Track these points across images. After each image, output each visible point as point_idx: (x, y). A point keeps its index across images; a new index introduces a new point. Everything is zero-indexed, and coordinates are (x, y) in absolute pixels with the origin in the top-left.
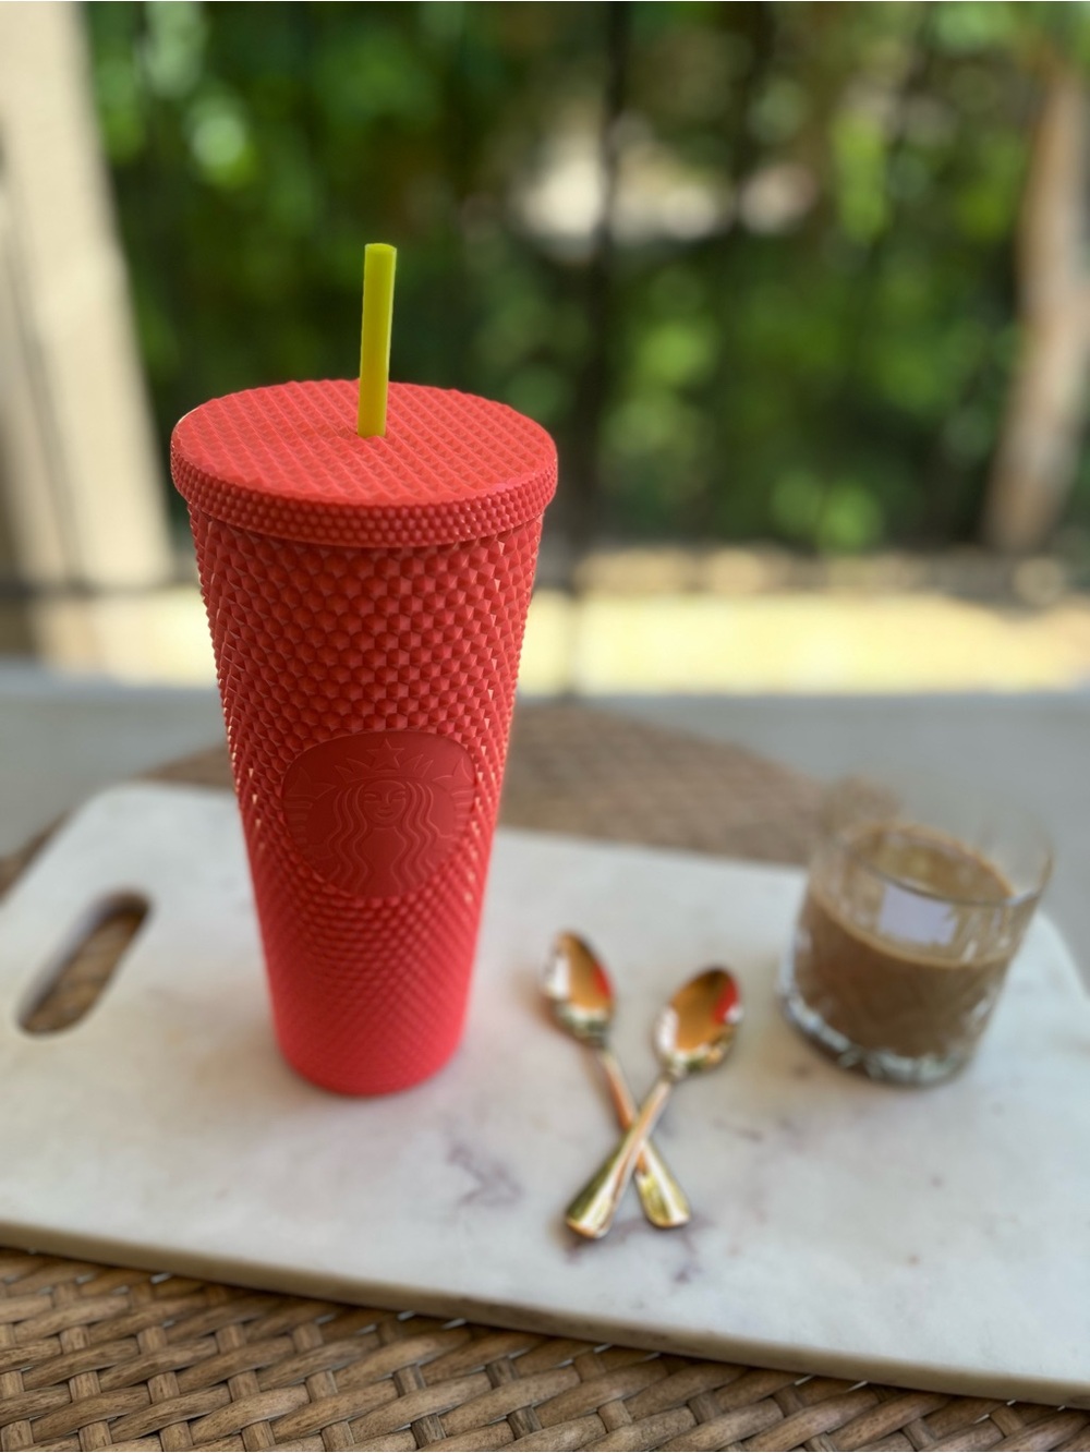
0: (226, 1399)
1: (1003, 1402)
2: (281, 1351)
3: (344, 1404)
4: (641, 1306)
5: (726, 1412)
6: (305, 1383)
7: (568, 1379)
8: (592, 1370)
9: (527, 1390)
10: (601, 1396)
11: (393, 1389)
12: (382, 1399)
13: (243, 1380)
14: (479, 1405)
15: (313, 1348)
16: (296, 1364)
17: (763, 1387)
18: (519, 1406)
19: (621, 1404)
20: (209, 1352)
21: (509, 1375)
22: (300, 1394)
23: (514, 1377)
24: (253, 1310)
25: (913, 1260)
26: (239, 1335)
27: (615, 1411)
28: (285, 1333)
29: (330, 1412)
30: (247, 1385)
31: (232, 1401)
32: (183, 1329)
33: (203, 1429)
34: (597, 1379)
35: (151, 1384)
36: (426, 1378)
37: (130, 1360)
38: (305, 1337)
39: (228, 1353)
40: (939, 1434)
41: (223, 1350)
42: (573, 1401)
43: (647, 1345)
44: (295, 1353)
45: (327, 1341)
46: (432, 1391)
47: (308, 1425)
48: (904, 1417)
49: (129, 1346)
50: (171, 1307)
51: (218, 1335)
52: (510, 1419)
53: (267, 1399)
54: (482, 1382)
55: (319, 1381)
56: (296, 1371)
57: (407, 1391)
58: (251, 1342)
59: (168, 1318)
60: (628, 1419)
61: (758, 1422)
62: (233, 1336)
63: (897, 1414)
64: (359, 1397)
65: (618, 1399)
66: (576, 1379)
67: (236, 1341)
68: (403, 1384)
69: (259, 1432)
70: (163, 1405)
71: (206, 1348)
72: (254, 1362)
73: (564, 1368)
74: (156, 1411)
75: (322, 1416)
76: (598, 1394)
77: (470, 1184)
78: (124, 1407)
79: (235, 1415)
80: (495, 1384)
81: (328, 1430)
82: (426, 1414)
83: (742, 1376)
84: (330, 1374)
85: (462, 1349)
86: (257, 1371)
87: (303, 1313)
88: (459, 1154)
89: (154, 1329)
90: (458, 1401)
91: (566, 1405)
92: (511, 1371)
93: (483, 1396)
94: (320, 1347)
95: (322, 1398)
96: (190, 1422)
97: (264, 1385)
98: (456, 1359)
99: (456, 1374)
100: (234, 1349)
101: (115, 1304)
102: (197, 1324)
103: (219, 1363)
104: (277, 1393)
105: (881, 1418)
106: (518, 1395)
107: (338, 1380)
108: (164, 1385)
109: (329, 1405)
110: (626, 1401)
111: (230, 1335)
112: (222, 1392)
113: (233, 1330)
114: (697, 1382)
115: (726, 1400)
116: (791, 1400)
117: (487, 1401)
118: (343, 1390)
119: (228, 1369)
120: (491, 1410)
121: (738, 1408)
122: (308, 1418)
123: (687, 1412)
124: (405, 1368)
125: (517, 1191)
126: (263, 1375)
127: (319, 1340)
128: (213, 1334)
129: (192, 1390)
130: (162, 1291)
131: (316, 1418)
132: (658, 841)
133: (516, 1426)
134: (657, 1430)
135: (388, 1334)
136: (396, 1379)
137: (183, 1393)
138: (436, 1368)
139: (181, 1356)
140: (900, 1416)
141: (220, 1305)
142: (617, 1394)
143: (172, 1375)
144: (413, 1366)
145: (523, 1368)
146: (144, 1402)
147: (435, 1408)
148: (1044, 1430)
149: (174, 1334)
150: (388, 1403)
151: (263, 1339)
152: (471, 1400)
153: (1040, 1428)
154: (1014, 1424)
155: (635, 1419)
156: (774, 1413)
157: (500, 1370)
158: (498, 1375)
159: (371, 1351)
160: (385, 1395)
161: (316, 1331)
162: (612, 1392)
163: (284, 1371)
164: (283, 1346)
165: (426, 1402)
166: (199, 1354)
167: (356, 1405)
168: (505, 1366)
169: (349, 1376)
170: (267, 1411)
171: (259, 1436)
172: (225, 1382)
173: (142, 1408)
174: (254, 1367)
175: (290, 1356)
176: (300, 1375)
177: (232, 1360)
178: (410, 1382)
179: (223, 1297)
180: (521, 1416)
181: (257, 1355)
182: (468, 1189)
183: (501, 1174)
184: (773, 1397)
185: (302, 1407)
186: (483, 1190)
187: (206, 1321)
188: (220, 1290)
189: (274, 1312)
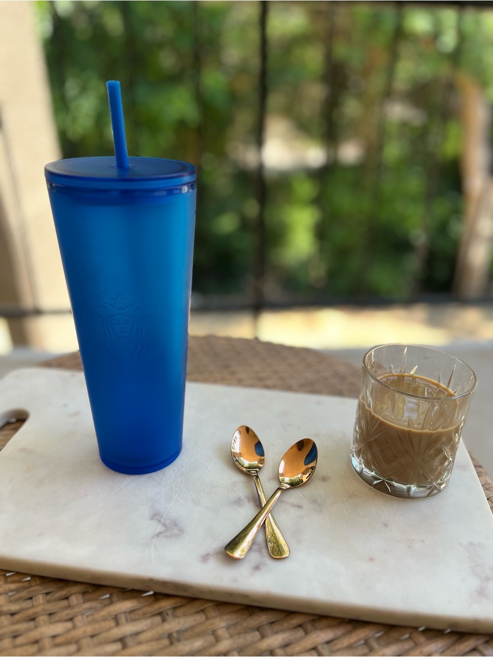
0: (33, 626)
1: (416, 628)
2: (62, 606)
3: (89, 629)
4: (235, 581)
5: (277, 632)
6: (72, 620)
7: (200, 618)
8: (212, 613)
9: (179, 623)
11: (114, 623)
12: (108, 627)
13: (42, 619)
14: (155, 630)
15: (78, 604)
16: (68, 611)
17: (296, 621)
18: (175, 630)
19: (224, 629)
20: (28, 606)
21: (171, 616)
22: (69, 625)
23: (173, 617)
24: (51, 588)
25: (371, 559)
26: (43, 599)
27: (221, 632)
28: (67, 598)
29: (82, 632)
30: (44, 621)
31: (36, 627)
32: (18, 596)
33: (20, 640)
34: (214, 618)
36: (131, 618)
38: (74, 600)
39: (37, 606)
41: (35, 604)
42: (202, 628)
44: (69, 607)
45: (85, 602)
46: (133, 624)
50: (13, 586)
51: (34, 599)
52: (170, 636)
53: (52, 627)
54: (157, 619)
55: (78, 620)
57: (120, 623)
58: (48, 602)
59: (11, 591)
60: (227, 635)
61: (292, 638)
62: (40, 599)
63: (362, 634)
64: (97, 626)
65: (223, 627)
66: (204, 617)
67: (41, 601)
68: (119, 620)
69: (47, 642)
71: (27, 604)
72: (49, 610)
73: (198, 612)
75: (78, 634)
76: (214, 625)
77: (160, 528)
79: (36, 634)
80: (164, 620)
81: (80, 641)
82: (128, 634)
83: (287, 616)
84: (85, 616)
85: (150, 604)
86: (50, 614)
87: (75, 589)
88: (156, 516)
89: (3, 596)
90: (145, 628)
91: (197, 630)
92: (173, 614)
93: (158, 625)
94: (81, 604)
95: (79, 627)
96: (15, 637)
97: (52, 621)
98: (146, 609)
99: (144, 616)
100: (40, 605)
102: (24, 594)
103: (31, 611)
104: (58, 624)
106: (174, 625)
107: (88, 619)
108: (4, 620)
109: (82, 629)
110: (228, 628)
112: (32, 624)
113: (40, 597)
114: (263, 619)
115: (276, 627)
116: (309, 627)
117: (159, 628)
118: (89, 623)
119: (36, 613)
120: (161, 632)
121: (283, 631)
122: (71, 635)
123: (257, 633)
124: (121, 613)
125: (182, 531)
126: (53, 616)
127: (81, 601)
128: (31, 598)
129: (18, 622)
130: (9, 580)
131: (74, 635)
133: (172, 639)
134: (241, 641)
135: (115, 598)
136: (116, 619)
137: (13, 623)
138: (136, 613)
139: (14, 607)
140: (364, 636)
141: (37, 585)
142: (223, 624)
143: (9, 616)
144: (125, 612)
145: (179, 612)
147: (133, 631)
149: (13, 598)
150: (110, 629)
151: (55, 600)
152: (152, 628)
154: (422, 638)
155: (231, 636)
156: (300, 633)
157: (167, 614)
158: (166, 616)
159: (106, 606)
160: (110, 625)
161: (80, 596)
162: (221, 623)
163: (63, 614)
164: (64, 603)
165: (127, 629)
166: (23, 607)
167: (95, 629)
168: (170, 612)
169: (94, 617)
170: (51, 632)
172: (33, 619)
174: (48, 612)
175: (66, 608)
176: (70, 616)
177: (39, 609)
178: (122, 618)
179: (38, 582)
180: (175, 635)
181: (51, 607)
182: (158, 531)
183: (175, 524)
184: (300, 626)
185: (68, 631)
186: (165, 531)
187: (29, 592)
188: (37, 579)
189: (61, 589)
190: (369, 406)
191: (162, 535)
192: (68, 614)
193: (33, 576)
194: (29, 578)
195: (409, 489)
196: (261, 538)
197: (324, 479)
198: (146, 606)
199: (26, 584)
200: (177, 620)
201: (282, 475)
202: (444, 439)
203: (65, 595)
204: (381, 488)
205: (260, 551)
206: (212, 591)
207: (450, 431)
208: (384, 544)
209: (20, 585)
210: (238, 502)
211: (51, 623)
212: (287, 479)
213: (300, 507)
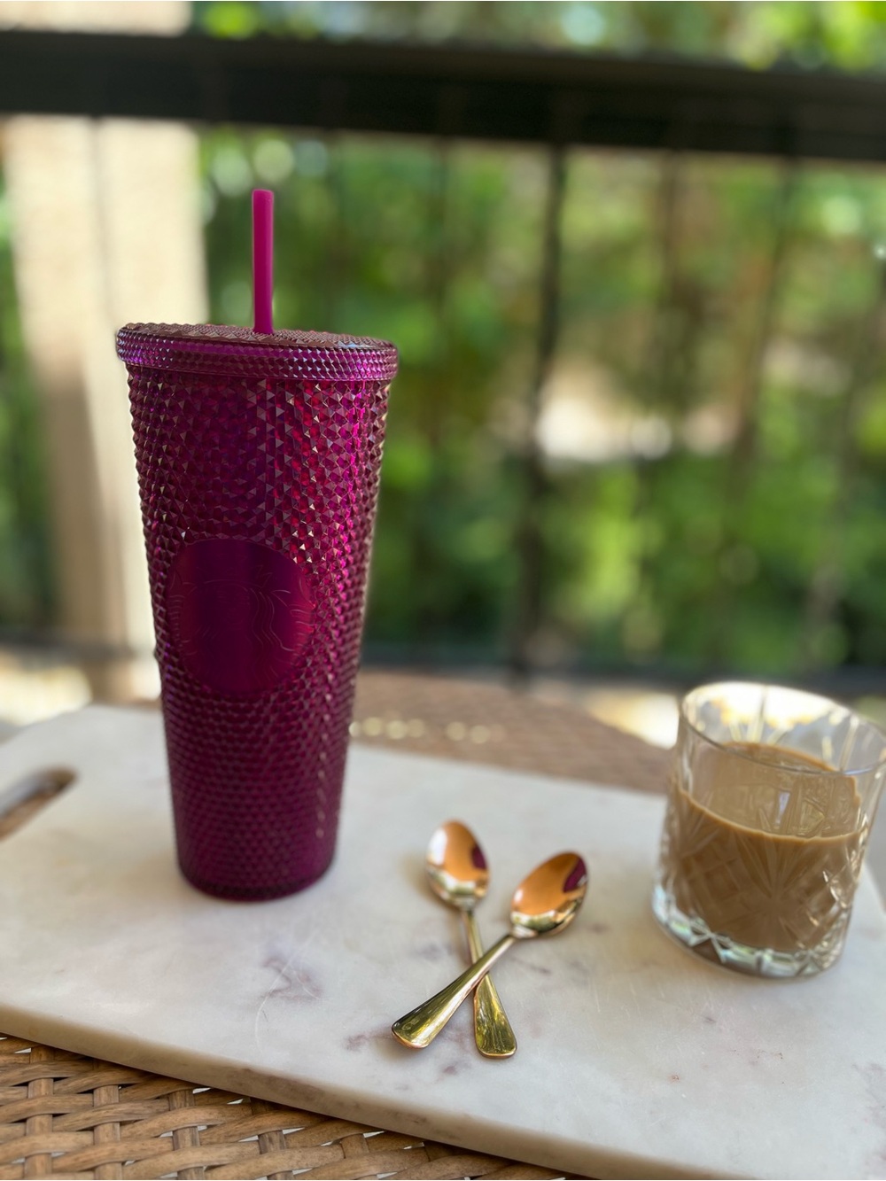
0: (22, 1132)
2: (80, 1104)
3: (121, 1149)
7: (332, 1155)
8: (355, 1148)
9: (291, 1158)
10: (358, 1170)
11: (170, 1145)
12: (157, 1150)
13: (38, 1121)
14: (244, 1164)
15: (108, 1104)
16: (88, 1114)
18: (280, 1170)
20: (18, 1097)
21: (278, 1145)
22: (86, 1138)
23: (282, 1147)
24: (64, 1070)
25: (675, 1078)
26: (48, 1087)
28: (91, 1091)
29: (106, 1153)
30: (41, 1125)
31: (25, 1135)
32: (3, 1077)
34: (358, 1156)
36: (202, 1139)
38: (102, 1095)
39: (32, 1099)
41: (30, 1095)
42: (331, 1172)
44: (92, 1106)
46: (204, 1149)
47: (84, 1162)
51: (31, 1085)
53: (55, 1137)
54: (252, 1149)
55: (104, 1132)
56: (87, 1119)
57: (181, 1146)
58: (56, 1093)
62: (42, 1087)
64: (137, 1146)
66: (341, 1155)
67: (43, 1091)
68: (180, 1140)
69: (39, 1162)
71: (16, 1093)
72: (53, 1108)
75: (98, 1155)
76: (356, 1168)
77: (277, 982)
79: (23, 1145)
80: (263, 1151)
81: (101, 1168)
82: (193, 1166)
83: (500, 1169)
84: (118, 1126)
85: (241, 1120)
86: (55, 1115)
88: (274, 961)
90: (225, 1160)
92: (281, 1144)
93: (249, 1159)
94: (115, 1104)
95: (104, 1143)
97: (57, 1127)
98: (231, 1128)
99: (229, 1139)
100: (40, 1096)
102: (16, 1075)
103: (24, 1106)
104: (66, 1134)
107: (124, 1132)
109: (109, 1148)
111: (41, 1086)
112: (19, 1127)
113: (43, 1082)
114: (452, 1169)
117: (252, 1163)
118: (124, 1139)
119: (30, 1111)
120: (253, 1170)
124: (184, 1129)
125: (317, 991)
126: (59, 1120)
128: (26, 1084)
131: (93, 1157)
138: (214, 1133)
141: (40, 1063)
142: (374, 1170)
144: (192, 1128)
147: (202, 1162)
150: (161, 1154)
151: (68, 1093)
152: (238, 1160)
157: (271, 1140)
158: (268, 1144)
159: (159, 1113)
160: (161, 1148)
162: (369, 1168)
163: (77, 1118)
164: (83, 1100)
165: (194, 1156)
166: (9, 1097)
167: (132, 1151)
168: (276, 1137)
169: (133, 1130)
171: (38, 1165)
172: (24, 1121)
174: (53, 1112)
175: (85, 1108)
176: (90, 1124)
177: (37, 1104)
178: (187, 1137)
179: (44, 1058)
181: (59, 1104)
182: (274, 987)
183: (307, 978)
185: (84, 1148)
186: (287, 988)
187: (24, 1073)
188: (42, 1053)
189: (83, 1074)
190: (686, 786)
191: (280, 994)
193: (37, 1047)
194: (29, 1050)
195: (760, 961)
196: (464, 1019)
197: (598, 929)
198: (232, 1122)
199: (21, 1060)
200: (288, 1153)
201: (517, 909)
202: (827, 857)
203: (88, 1085)
204: (705, 952)
205: (459, 1040)
206: (359, 1105)
207: (839, 843)
208: (703, 1053)
209: (12, 1058)
210: (430, 953)
212: (525, 918)
213: (545, 971)
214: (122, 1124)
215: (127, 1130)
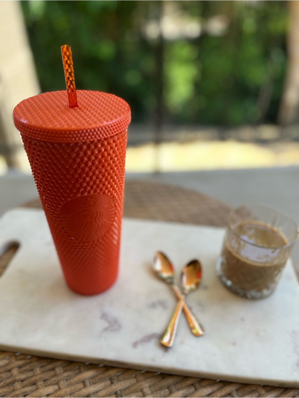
0: (35, 389)
1: (260, 385)
2: (51, 375)
3: (68, 390)
4: (154, 360)
5: (178, 390)
6: (57, 384)
7: (133, 381)
8: (140, 378)
11: (83, 385)
13: (40, 383)
14: (107, 390)
15: (60, 374)
16: (55, 378)
17: (189, 382)
18: (118, 390)
19: (148, 388)
22: (56, 387)
23: (117, 381)
24: (44, 363)
25: (234, 344)
27: (147, 390)
28: (53, 369)
29: (64, 392)
30: (41, 385)
31: (37, 389)
32: (24, 369)
34: (141, 381)
35: (14, 385)
36: (92, 382)
37: (8, 378)
38: (58, 370)
39: (36, 375)
40: (240, 395)
42: (134, 387)
43: (156, 371)
44: (55, 375)
45: (65, 372)
46: (93, 386)
48: (231, 390)
49: (8, 374)
50: (20, 363)
51: (34, 370)
52: (116, 393)
53: (46, 389)
54: (108, 382)
55: (62, 383)
57: (86, 386)
58: (43, 372)
59: (20, 365)
60: (150, 392)
61: (187, 393)
62: (38, 370)
63: (228, 389)
64: (73, 388)
65: (147, 387)
66: (136, 381)
67: (39, 372)
68: (86, 383)
70: (17, 391)
71: (30, 374)
73: (132, 378)
74: (15, 393)
75: (62, 393)
76: (141, 385)
77: (106, 325)
78: (6, 392)
79: (37, 394)
80: (112, 383)
82: (92, 392)
83: (184, 379)
84: (65, 381)
85: (103, 373)
86: (45, 381)
87: (58, 364)
88: (104, 316)
89: (16, 369)
90: (101, 388)
91: (132, 389)
92: (117, 379)
93: (108, 386)
94: (63, 373)
95: (62, 388)
96: (25, 396)
97: (46, 385)
98: (101, 376)
99: (101, 380)
100: (38, 375)
101: (5, 362)
102: (28, 367)
103: (33, 379)
104: (49, 387)
105: (223, 390)
106: (118, 386)
108: (18, 385)
109: (64, 390)
110: (150, 387)
112: (34, 387)
114: (170, 381)
115: (179, 386)
116: (197, 385)
117: (109, 388)
118: (68, 386)
119: (36, 380)
120: (110, 391)
121: (182, 388)
122: (58, 394)
123: (167, 390)
124: (86, 379)
125: (120, 326)
127: (62, 371)
128: (32, 370)
129: (26, 386)
130: (18, 358)
131: (60, 394)
132: (169, 220)
133: (117, 395)
135: (82, 369)
136: (83, 382)
137: (23, 387)
138: (95, 379)
139: (23, 377)
140: (229, 390)
141: (35, 362)
142: (147, 385)
143: (20, 382)
144: (89, 379)
145: (121, 378)
146: (12, 390)
147: (94, 391)
148: (272, 393)
149: (21, 370)
150: (81, 389)
151: (46, 371)
152: (105, 388)
153: (270, 392)
154: (263, 392)
155: (152, 393)
156: (192, 389)
157: (114, 379)
159: (77, 374)
160: (80, 387)
161: (61, 369)
162: (146, 385)
163: (52, 380)
164: (52, 373)
165: (91, 389)
166: (28, 376)
167: (72, 390)
168: (115, 378)
169: (70, 381)
170: (46, 392)
172: (35, 384)
173: (12, 392)
174: (43, 379)
176: (56, 382)
177: (37, 378)
178: (88, 383)
180: (119, 392)
181: (44, 376)
182: (106, 327)
183: (116, 321)
184: (192, 385)
185: (56, 391)
186: (110, 327)
187: (31, 366)
189: (50, 363)
191: (108, 329)
192: (55, 381)
194: (29, 357)
198: (100, 374)
200: (120, 383)
208: (242, 333)
211: (46, 386)
214: (67, 380)
215: (68, 382)
